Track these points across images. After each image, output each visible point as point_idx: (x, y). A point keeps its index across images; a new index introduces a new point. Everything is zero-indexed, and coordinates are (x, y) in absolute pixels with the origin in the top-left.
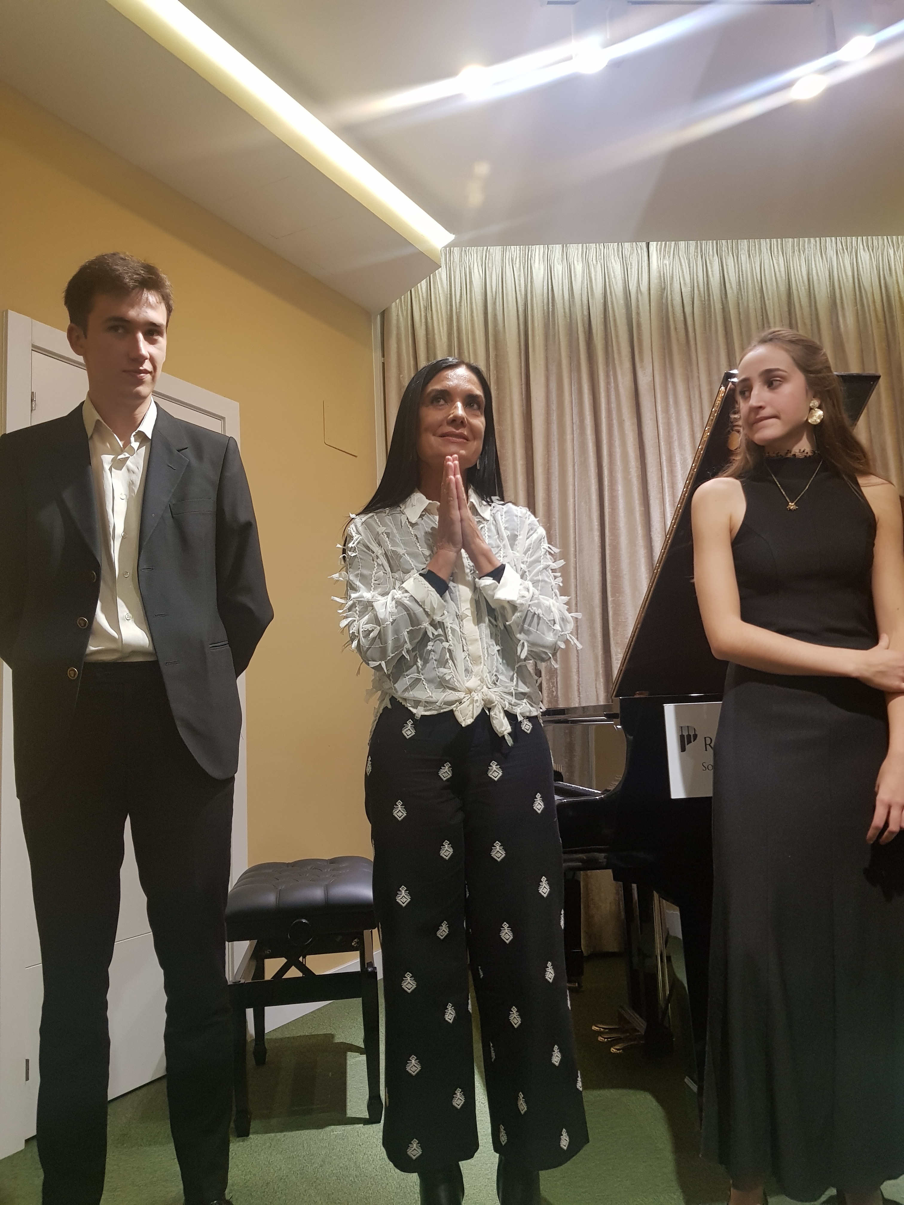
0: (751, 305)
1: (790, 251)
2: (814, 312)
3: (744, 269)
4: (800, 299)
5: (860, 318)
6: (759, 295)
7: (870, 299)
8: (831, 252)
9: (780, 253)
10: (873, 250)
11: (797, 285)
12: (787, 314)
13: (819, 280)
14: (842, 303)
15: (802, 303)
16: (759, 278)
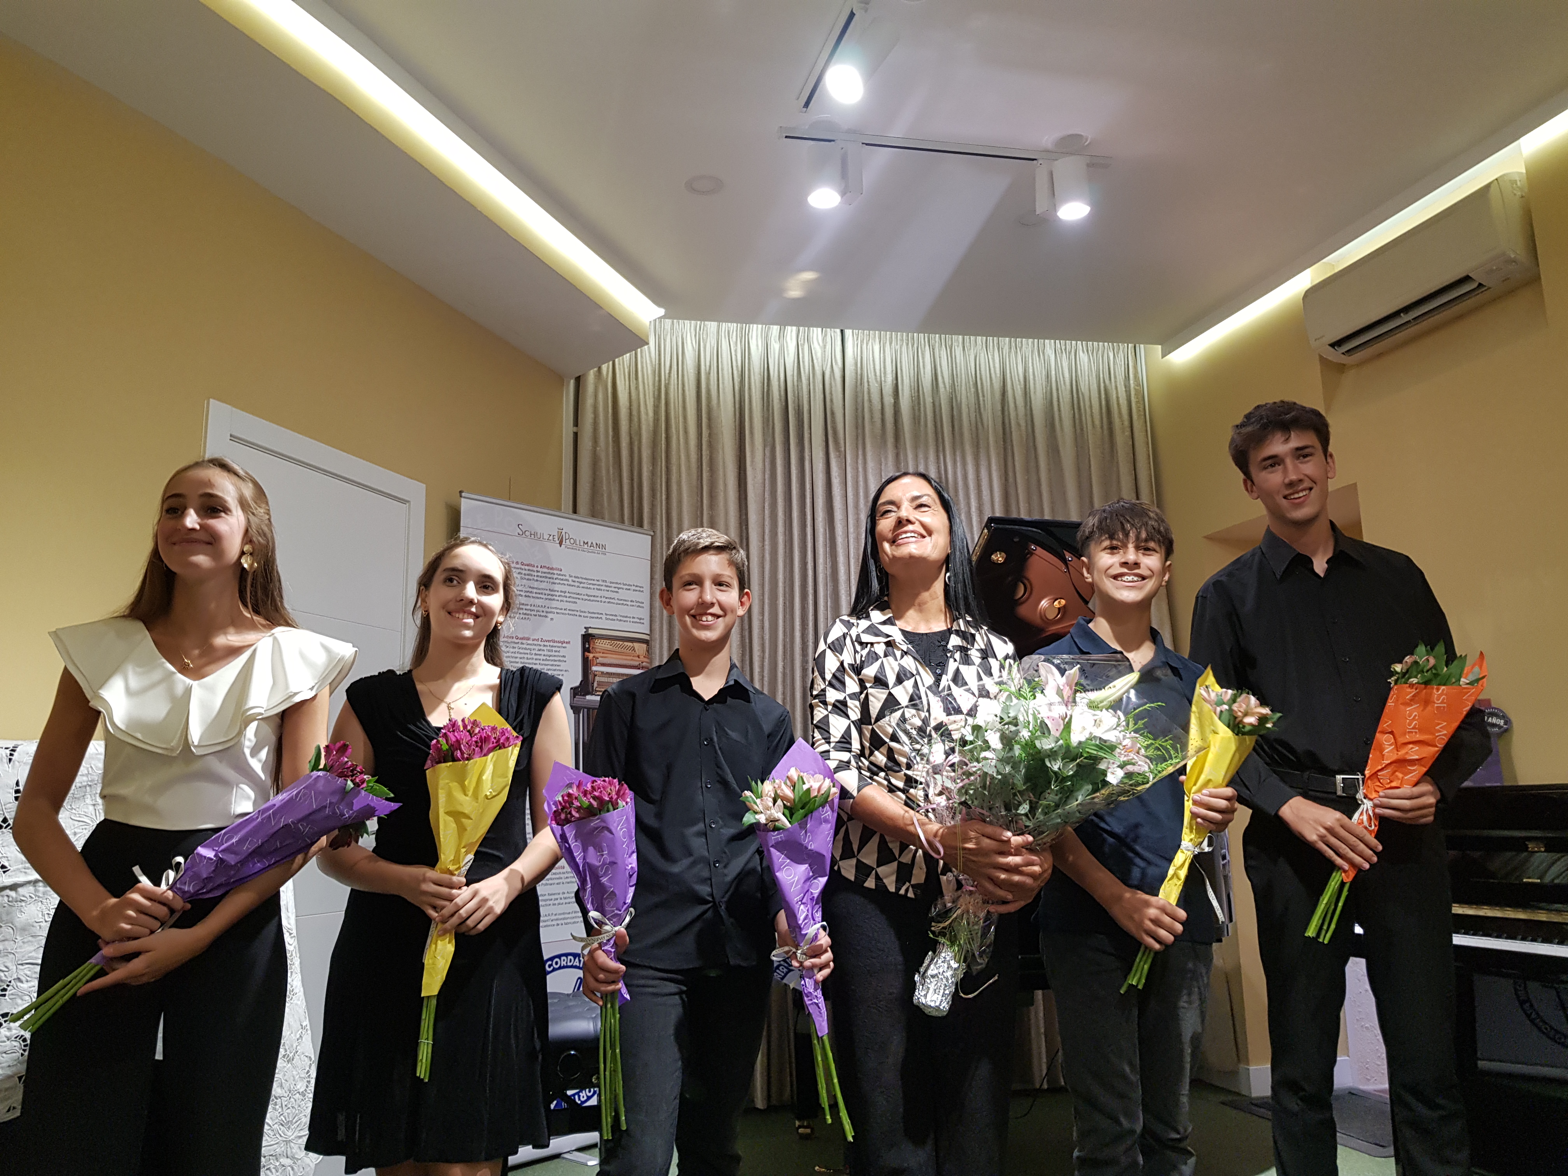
0: (964, 400)
1: (1007, 347)
2: (1029, 412)
3: (958, 361)
4: (1015, 398)
5: (1077, 421)
6: (973, 390)
7: (1087, 403)
8: (1050, 352)
9: (996, 348)
10: (1093, 353)
11: (1013, 385)
12: (1000, 413)
13: (1034, 380)
14: (1059, 405)
15: (1018, 403)
16: (973, 373)
